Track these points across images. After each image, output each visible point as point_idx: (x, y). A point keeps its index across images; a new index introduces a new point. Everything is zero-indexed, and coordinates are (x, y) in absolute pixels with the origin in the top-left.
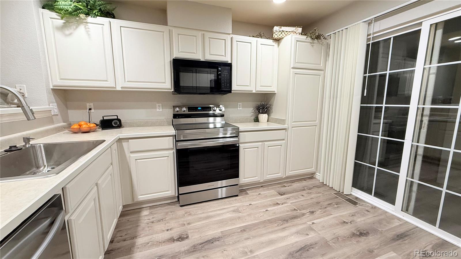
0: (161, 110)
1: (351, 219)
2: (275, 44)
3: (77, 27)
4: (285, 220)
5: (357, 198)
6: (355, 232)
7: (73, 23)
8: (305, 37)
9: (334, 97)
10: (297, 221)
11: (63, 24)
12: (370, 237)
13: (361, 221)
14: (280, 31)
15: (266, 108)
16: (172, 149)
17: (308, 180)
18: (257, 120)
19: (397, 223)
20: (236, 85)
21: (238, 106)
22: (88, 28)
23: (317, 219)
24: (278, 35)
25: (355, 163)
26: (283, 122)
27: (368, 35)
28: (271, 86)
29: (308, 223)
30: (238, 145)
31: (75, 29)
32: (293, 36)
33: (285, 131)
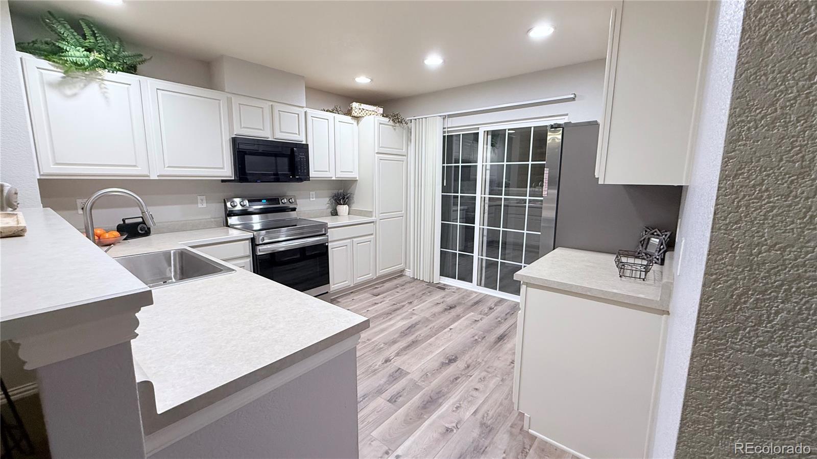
0: (205, 205)
1: (442, 300)
2: (354, 122)
3: (85, 85)
4: (389, 313)
5: (444, 285)
6: (447, 308)
7: (79, 79)
8: (387, 120)
9: (418, 185)
10: (398, 312)
11: (61, 79)
12: (457, 308)
13: (450, 300)
14: (360, 109)
15: (347, 198)
16: (248, 256)
17: (399, 278)
18: (335, 213)
19: (474, 295)
20: (313, 170)
21: (311, 196)
22: (105, 88)
23: (416, 306)
24: (358, 112)
25: (441, 251)
26: (369, 214)
27: (444, 128)
28: (352, 172)
29: (409, 311)
30: (327, 244)
31: (82, 89)
32: (376, 118)
33: (373, 224)
